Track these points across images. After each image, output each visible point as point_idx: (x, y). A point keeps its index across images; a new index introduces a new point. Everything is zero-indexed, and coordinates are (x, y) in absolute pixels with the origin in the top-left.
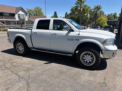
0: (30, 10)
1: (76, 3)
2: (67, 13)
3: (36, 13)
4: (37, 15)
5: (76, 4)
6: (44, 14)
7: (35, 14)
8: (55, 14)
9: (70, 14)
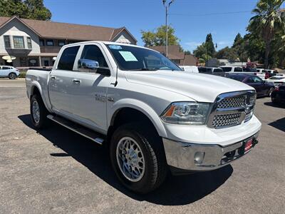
0: (148, 33)
1: (257, 8)
2: (239, 35)
3: (161, 41)
4: (162, 43)
5: (256, 10)
6: (178, 41)
7: (159, 42)
8: (207, 41)
9: (246, 37)
